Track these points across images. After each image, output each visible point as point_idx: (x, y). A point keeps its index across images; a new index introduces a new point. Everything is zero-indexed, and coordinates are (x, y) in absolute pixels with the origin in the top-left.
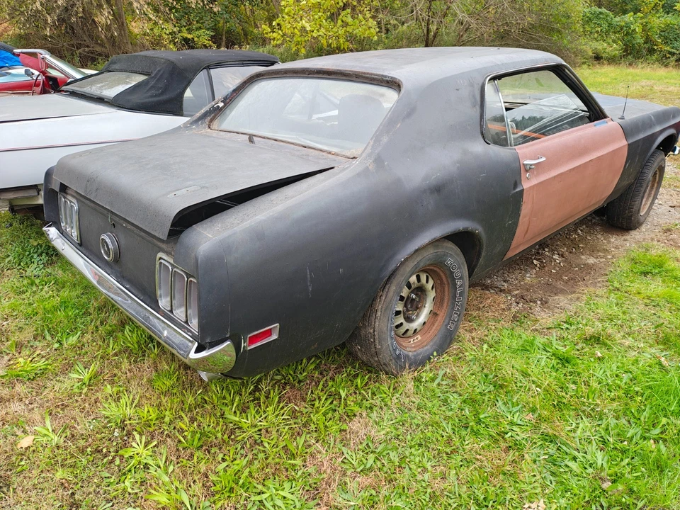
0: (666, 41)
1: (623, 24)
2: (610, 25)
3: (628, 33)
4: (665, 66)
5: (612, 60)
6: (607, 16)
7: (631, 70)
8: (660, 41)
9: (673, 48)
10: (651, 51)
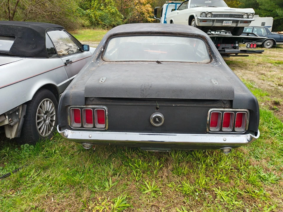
0: (102, 20)
1: (87, 13)
2: (83, 13)
3: (90, 17)
4: (104, 29)
5: (88, 27)
6: (81, 10)
7: (95, 31)
8: (100, 20)
9: (104, 23)
10: (98, 24)
